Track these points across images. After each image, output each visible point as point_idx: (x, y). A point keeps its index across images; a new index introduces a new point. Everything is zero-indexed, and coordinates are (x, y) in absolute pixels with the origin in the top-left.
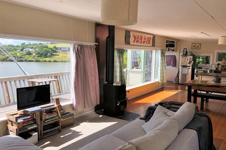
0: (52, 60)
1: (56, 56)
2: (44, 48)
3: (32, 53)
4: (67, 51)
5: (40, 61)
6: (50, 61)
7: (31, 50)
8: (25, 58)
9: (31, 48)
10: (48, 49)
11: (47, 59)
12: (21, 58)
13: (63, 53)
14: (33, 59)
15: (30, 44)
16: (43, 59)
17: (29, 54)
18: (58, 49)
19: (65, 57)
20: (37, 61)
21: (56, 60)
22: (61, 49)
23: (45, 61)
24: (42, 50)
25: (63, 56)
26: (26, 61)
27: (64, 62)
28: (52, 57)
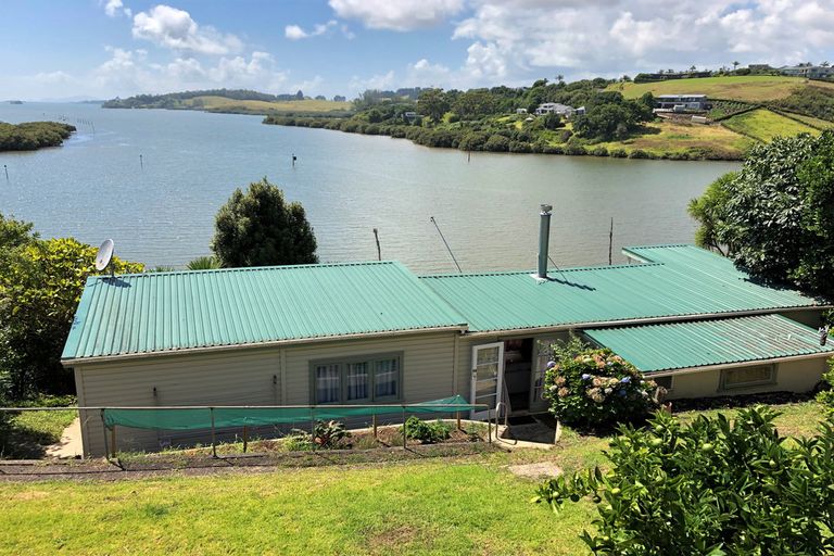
0: (629, 150)
1: (646, 137)
2: (606, 103)
3: (563, 121)
4: (697, 114)
5: (585, 153)
6: (622, 155)
7: (560, 109)
8: (539, 141)
9: (563, 102)
10: (620, 109)
11: (611, 147)
12: (525, 138)
13: (677, 124)
14: (563, 145)
15: (562, 85)
16: (596, 147)
17: (554, 123)
18: (659, 106)
19: (680, 140)
20: (577, 153)
21: (645, 150)
22: (670, 103)
23: (604, 154)
24: (598, 112)
25: (674, 133)
26: (539, 151)
27: (674, 159)
28: (630, 140)
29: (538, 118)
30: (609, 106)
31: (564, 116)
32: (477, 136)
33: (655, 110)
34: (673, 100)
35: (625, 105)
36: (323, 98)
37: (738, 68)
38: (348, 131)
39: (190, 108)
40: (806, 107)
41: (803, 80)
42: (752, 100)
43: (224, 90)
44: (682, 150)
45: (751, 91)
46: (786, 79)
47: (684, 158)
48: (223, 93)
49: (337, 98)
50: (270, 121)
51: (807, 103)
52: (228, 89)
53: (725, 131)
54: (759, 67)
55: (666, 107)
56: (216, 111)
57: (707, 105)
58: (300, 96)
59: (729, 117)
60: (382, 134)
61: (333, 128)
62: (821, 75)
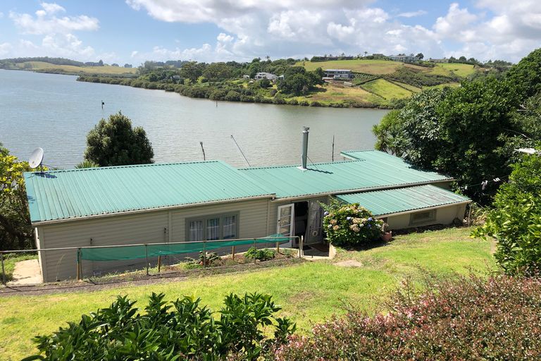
0: (310, 101)
1: (319, 93)
2: (296, 73)
3: (271, 83)
4: (346, 81)
5: (285, 103)
6: (306, 104)
7: (269, 76)
8: (258, 95)
9: (271, 72)
10: (304, 77)
11: (300, 99)
12: (249, 94)
13: (336, 86)
14: (272, 98)
15: (269, 62)
16: (291, 99)
17: (266, 84)
18: (326, 76)
19: (338, 96)
20: (280, 103)
21: (319, 102)
22: (331, 74)
23: (296, 104)
24: (292, 78)
25: (334, 92)
26: (258, 101)
27: (335, 107)
28: (310, 95)
29: (257, 81)
30: (298, 75)
31: (272, 80)
32: (221, 92)
33: (324, 78)
34: (333, 72)
35: (307, 75)
36: (117, 65)
37: (367, 55)
38: (136, 86)
39: (22, 69)
40: (404, 78)
41: (401, 63)
42: (375, 73)
43: (47, 57)
44: (340, 102)
45: (375, 68)
46: (392, 62)
47: (341, 106)
48: (46, 60)
49: (127, 66)
50: (82, 79)
51: (404, 76)
52: (49, 57)
53: (362, 90)
54: (378, 55)
55: (330, 76)
56: (42, 71)
57: (352, 76)
58: (101, 63)
59: (364, 83)
60: (159, 89)
61: (126, 85)
62: (410, 60)
